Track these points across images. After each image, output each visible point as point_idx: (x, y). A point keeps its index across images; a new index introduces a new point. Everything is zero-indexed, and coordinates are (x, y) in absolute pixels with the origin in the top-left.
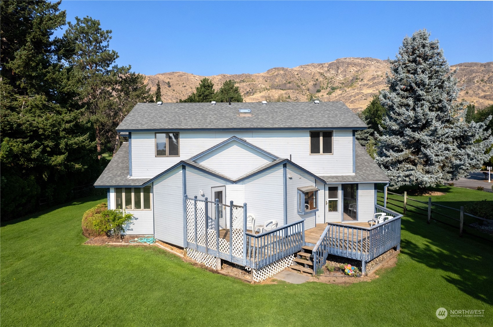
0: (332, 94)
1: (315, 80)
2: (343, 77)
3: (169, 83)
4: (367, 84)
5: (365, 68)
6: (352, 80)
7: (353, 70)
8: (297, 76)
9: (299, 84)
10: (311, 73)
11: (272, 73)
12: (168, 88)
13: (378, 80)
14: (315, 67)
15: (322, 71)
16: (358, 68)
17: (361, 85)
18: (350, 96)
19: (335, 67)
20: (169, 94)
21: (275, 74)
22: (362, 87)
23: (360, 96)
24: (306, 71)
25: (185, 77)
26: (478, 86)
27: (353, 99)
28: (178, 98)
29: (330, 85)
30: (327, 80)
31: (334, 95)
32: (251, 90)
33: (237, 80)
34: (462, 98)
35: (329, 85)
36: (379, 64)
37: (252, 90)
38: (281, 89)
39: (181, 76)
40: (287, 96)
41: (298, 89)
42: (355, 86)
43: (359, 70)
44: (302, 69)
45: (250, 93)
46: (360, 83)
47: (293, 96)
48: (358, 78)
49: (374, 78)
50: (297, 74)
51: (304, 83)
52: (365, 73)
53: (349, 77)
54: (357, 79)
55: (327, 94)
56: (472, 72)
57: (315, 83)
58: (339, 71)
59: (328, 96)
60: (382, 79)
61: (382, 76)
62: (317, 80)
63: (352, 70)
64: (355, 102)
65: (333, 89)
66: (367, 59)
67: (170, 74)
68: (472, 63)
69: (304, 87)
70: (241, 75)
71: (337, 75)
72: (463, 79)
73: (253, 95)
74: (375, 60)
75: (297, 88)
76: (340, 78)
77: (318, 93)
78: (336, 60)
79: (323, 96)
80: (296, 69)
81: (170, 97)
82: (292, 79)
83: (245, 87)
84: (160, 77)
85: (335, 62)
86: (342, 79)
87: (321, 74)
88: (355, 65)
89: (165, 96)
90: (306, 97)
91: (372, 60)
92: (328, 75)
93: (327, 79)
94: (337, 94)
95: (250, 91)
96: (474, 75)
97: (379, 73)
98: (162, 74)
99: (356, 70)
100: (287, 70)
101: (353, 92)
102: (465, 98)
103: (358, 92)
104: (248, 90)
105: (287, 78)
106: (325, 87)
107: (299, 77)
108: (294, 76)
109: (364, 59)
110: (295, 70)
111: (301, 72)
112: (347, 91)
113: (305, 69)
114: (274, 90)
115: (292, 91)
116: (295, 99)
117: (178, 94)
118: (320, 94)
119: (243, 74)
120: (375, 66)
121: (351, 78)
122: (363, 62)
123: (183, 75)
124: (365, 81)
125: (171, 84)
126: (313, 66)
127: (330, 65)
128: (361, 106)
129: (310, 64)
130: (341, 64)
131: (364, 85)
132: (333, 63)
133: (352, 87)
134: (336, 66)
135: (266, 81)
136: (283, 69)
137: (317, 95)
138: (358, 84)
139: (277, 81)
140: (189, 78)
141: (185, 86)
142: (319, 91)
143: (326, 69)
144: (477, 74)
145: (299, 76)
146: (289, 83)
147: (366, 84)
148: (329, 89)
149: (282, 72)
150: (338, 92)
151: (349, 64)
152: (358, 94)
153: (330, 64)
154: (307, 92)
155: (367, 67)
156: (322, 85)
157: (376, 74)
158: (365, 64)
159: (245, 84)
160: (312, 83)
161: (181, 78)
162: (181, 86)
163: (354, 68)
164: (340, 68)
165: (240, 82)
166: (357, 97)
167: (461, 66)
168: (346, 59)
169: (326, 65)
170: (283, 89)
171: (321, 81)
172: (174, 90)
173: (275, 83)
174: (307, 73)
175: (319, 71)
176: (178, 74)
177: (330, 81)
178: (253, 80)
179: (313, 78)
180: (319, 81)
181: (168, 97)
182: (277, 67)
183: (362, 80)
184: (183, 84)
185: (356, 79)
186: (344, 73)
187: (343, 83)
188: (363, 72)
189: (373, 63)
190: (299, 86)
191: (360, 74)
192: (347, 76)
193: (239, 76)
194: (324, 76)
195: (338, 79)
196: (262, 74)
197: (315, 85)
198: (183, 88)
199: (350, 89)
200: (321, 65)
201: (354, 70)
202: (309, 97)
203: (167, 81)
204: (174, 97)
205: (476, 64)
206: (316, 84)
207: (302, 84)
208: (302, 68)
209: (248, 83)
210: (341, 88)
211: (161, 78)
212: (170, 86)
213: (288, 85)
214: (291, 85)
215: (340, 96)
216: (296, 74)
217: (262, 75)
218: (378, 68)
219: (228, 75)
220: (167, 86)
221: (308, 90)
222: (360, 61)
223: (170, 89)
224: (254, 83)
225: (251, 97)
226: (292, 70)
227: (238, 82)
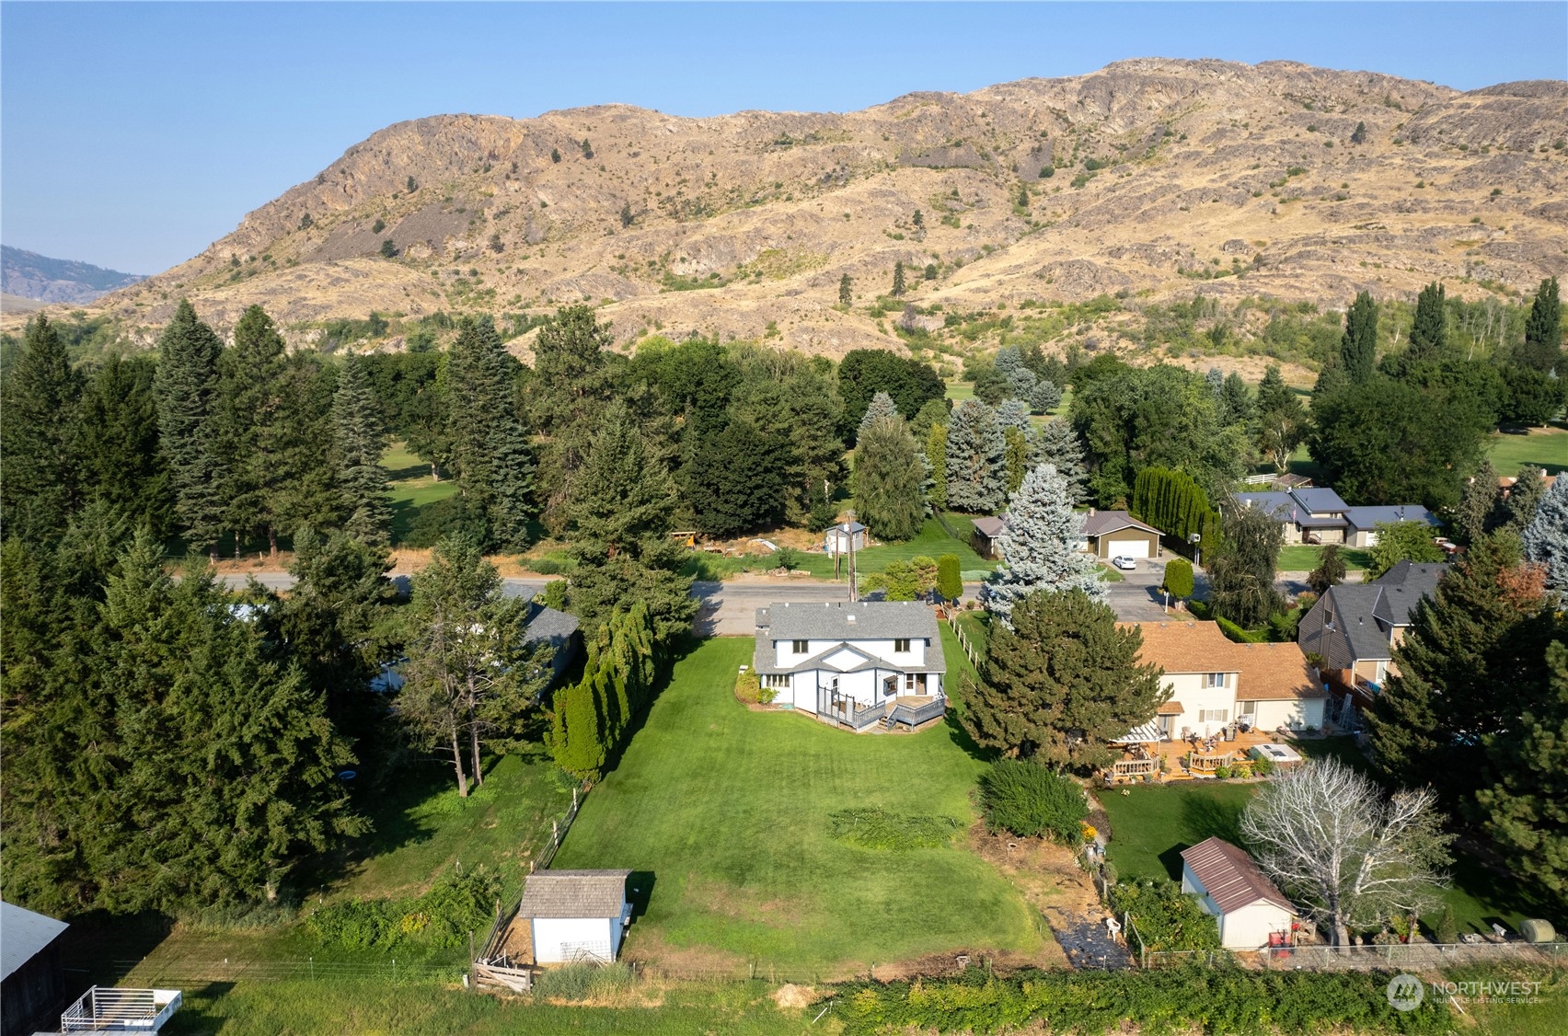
0: (1087, 184)
1: (1038, 134)
2: (1126, 126)
3: (586, 144)
4: (1198, 154)
5: (1197, 97)
6: (1152, 138)
7: (1157, 101)
8: (981, 121)
9: (989, 149)
10: (1027, 111)
11: (905, 111)
12: (584, 159)
13: (1232, 139)
14: (1038, 91)
15: (1060, 106)
16: (1175, 96)
17: (1177, 157)
18: (1140, 198)
19: (1101, 93)
20: (589, 180)
21: (914, 115)
22: (1180, 161)
23: (1170, 196)
24: (1010, 105)
25: (634, 121)
26: (1536, 171)
27: (1146, 206)
28: (618, 194)
29: (1084, 154)
30: (1074, 137)
31: (1091, 187)
32: (838, 168)
33: (798, 135)
34: (1474, 215)
35: (1081, 155)
36: (1242, 82)
37: (843, 169)
38: (930, 167)
39: (623, 118)
40: (950, 191)
41: (982, 167)
42: (1159, 160)
43: (1177, 103)
44: (1000, 98)
45: (837, 178)
46: (1176, 150)
47: (967, 191)
48: (1172, 130)
49: (1221, 133)
50: (983, 115)
51: (1004, 145)
52: (1196, 114)
53: (1145, 125)
54: (1168, 134)
55: (1073, 184)
56: (1533, 113)
57: (1036, 145)
58: (1115, 107)
59: (1073, 191)
60: (1245, 134)
61: (1246, 126)
62: (1044, 134)
63: (1155, 104)
64: (1152, 219)
65: (1092, 166)
66: (1204, 65)
67: (590, 112)
68: (1538, 84)
69: (1001, 159)
70: (807, 118)
71: (1106, 118)
72: (1500, 140)
73: (844, 186)
74: (1232, 67)
75: (981, 162)
76: (1117, 128)
77: (1043, 181)
78: (1109, 66)
79: (1058, 189)
80: (979, 98)
81: (593, 192)
82: (967, 133)
83: (822, 159)
84: (558, 125)
85: (1103, 73)
86: (1121, 132)
87: (1059, 115)
88: (1165, 85)
89: (578, 188)
90: (1006, 193)
91: (1220, 67)
92: (1079, 118)
93: (1074, 131)
94: (1101, 186)
95: (834, 170)
96: (1536, 126)
97: (1240, 115)
98: (564, 114)
99: (1168, 102)
100: (951, 101)
101: (1150, 184)
102: (1484, 215)
103: (1165, 182)
104: (829, 170)
105: (952, 129)
106: (1066, 161)
107: (988, 124)
108: (971, 123)
109: (1195, 63)
110: (978, 102)
111: (994, 107)
112: (1134, 173)
113: (1008, 98)
114: (909, 171)
115: (963, 172)
116: (972, 200)
117: (615, 181)
118: (1049, 184)
119: (814, 115)
120: (1228, 91)
121: (1149, 131)
122: (1193, 74)
123: (628, 117)
124: (1193, 144)
125: (593, 149)
126: (1034, 87)
127: (1089, 85)
128: (1169, 232)
129: (1022, 78)
130: (1122, 82)
131: (1188, 156)
132: (1096, 77)
133: (1152, 160)
134: (1105, 87)
135: (886, 139)
136: (939, 97)
137: (1040, 188)
138: (1170, 150)
139: (919, 137)
140: (649, 125)
141: (636, 155)
142: (1047, 174)
143: (1074, 99)
144: (1547, 123)
145: (989, 119)
146: (958, 145)
147: (1193, 153)
148: (1079, 167)
149: (935, 109)
150: (1107, 177)
151: (1145, 82)
152: (1163, 191)
153: (1087, 82)
154: (1012, 175)
155: (1204, 94)
156: (1058, 154)
157: (1228, 117)
158: (1196, 83)
159: (819, 148)
160: (1026, 145)
161: (623, 125)
162: (624, 154)
163: (1162, 97)
164: (1118, 94)
165: (805, 142)
166: (1160, 201)
167: (1501, 93)
168: (1137, 62)
169: (1073, 85)
170: (936, 168)
171: (1055, 139)
172: (603, 169)
173: (914, 145)
174: (1014, 112)
175: (1051, 105)
176: (613, 112)
177: (1084, 139)
178: (846, 136)
179: (1030, 128)
180: (1050, 137)
181: (588, 191)
182: (921, 89)
183: (1183, 137)
184: (630, 145)
185: (1164, 133)
186: (1130, 114)
187: (1123, 148)
188: (1189, 112)
189: (1222, 78)
190: (985, 156)
191: (1177, 116)
192: (1139, 124)
193: (802, 121)
194: (1066, 120)
195: (1109, 131)
196: (874, 114)
197: (1036, 152)
198: (632, 160)
199: (1142, 167)
200: (1058, 85)
201: (1160, 102)
202: (1017, 193)
203: (581, 136)
204: (605, 190)
205: (1549, 87)
206: (1039, 149)
207: (996, 149)
208: (998, 93)
209: (829, 146)
210: (1115, 163)
211: (563, 124)
212: (589, 155)
213: (954, 152)
214: (961, 151)
215: (1111, 195)
216: (980, 113)
217: (874, 117)
218: (1237, 95)
219: (768, 116)
220: (580, 155)
221: (1015, 169)
222: (1181, 72)
223: (591, 163)
224: (849, 145)
225: (838, 192)
226: (968, 99)
227: (798, 142)
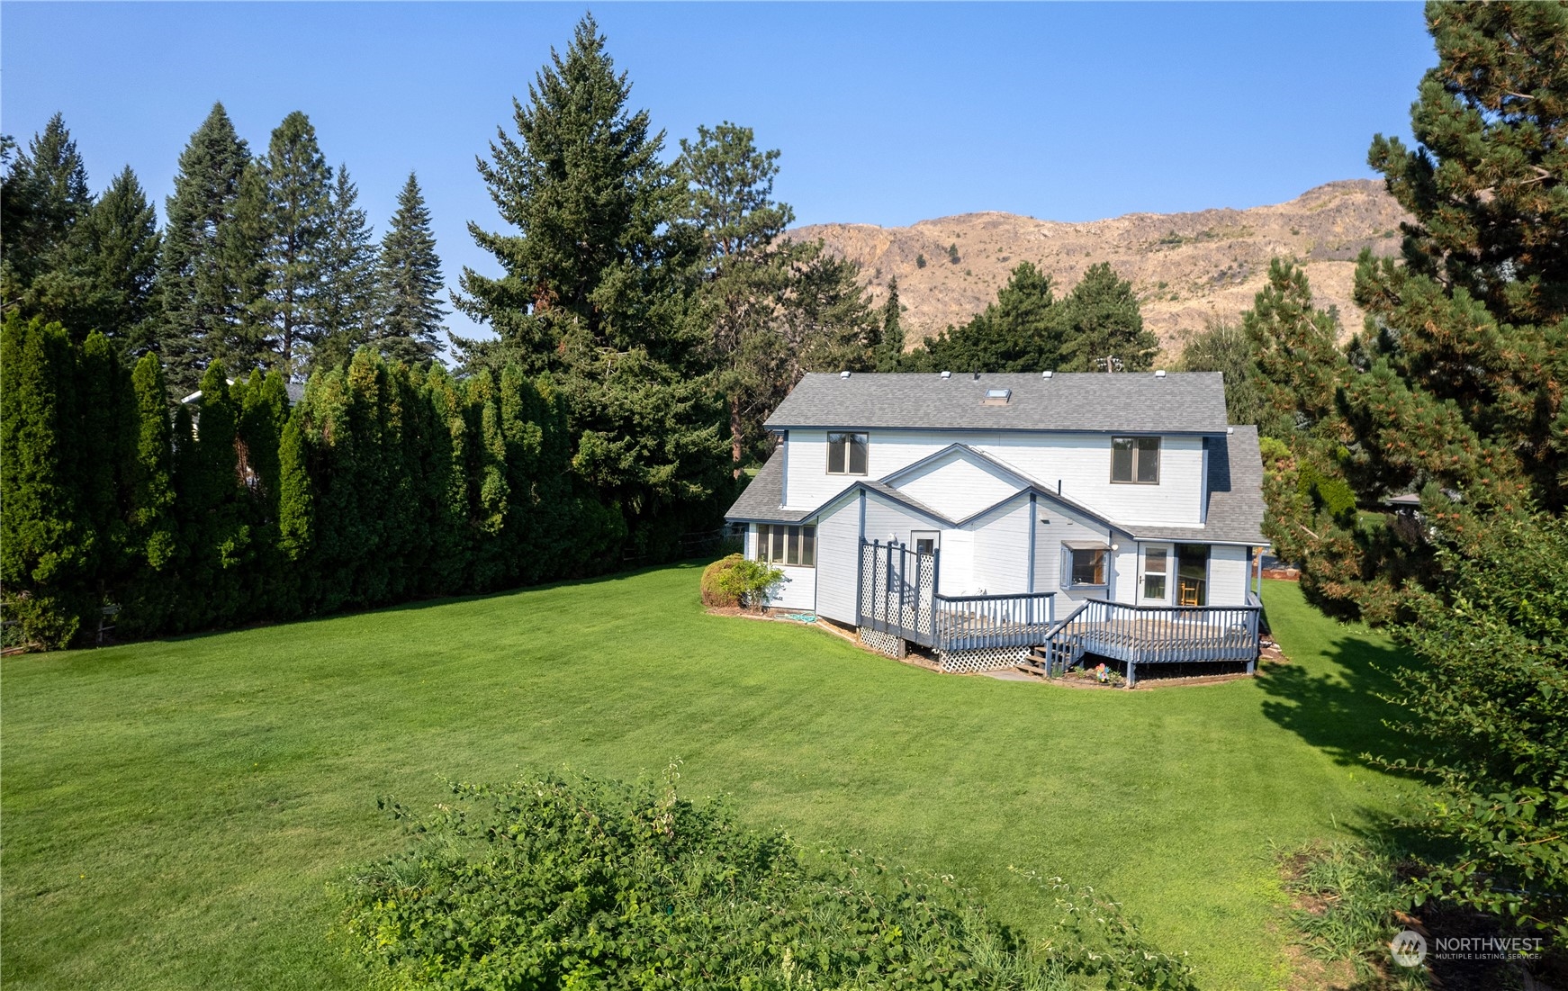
3: (953, 249)
11: (1320, 202)
12: (950, 265)
20: (952, 284)
21: (1331, 205)
25: (1007, 227)
28: (982, 297)
32: (1235, 265)
33: (1188, 233)
37: (1241, 266)
38: (1350, 260)
39: (995, 225)
45: (1233, 276)
67: (959, 221)
70: (1200, 215)
73: (1241, 283)
81: (956, 295)
83: (1215, 257)
84: (927, 233)
89: (941, 292)
95: (1230, 268)
98: (934, 223)
104: (1223, 267)
105: (1380, 219)
114: (1323, 265)
117: (981, 285)
119: (1209, 211)
123: (1000, 224)
125: (960, 254)
135: (1296, 233)
136: (1363, 186)
139: (1338, 229)
140: (1022, 231)
141: (1005, 259)
146: (1387, 236)
149: (1358, 198)
159: (1213, 245)
161: (994, 231)
162: (993, 258)
165: (1197, 240)
172: (969, 273)
173: (1331, 238)
176: (986, 219)
178: (1246, 231)
181: (950, 295)
182: (1339, 178)
184: (1000, 250)
193: (1195, 218)
196: (1281, 208)
198: (1000, 265)
203: (948, 243)
204: (969, 293)
209: (1225, 243)
211: (932, 233)
212: (955, 260)
213: (1382, 245)
214: (1392, 243)
217: (1281, 210)
219: (1155, 217)
220: (946, 260)
223: (957, 267)
224: (1250, 241)
225: (1234, 290)
227: (1188, 241)
